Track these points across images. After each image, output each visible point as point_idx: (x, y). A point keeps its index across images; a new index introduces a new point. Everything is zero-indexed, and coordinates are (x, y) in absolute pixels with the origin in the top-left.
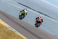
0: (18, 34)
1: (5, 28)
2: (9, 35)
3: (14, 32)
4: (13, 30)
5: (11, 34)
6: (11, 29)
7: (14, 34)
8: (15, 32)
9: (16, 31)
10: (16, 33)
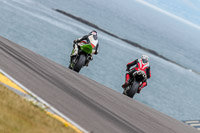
0: (55, 116)
1: (11, 95)
2: (26, 120)
3: (42, 110)
4: (38, 104)
5: (32, 117)
6: (31, 99)
7: (43, 117)
8: (48, 108)
9: (48, 105)
10: (49, 112)
